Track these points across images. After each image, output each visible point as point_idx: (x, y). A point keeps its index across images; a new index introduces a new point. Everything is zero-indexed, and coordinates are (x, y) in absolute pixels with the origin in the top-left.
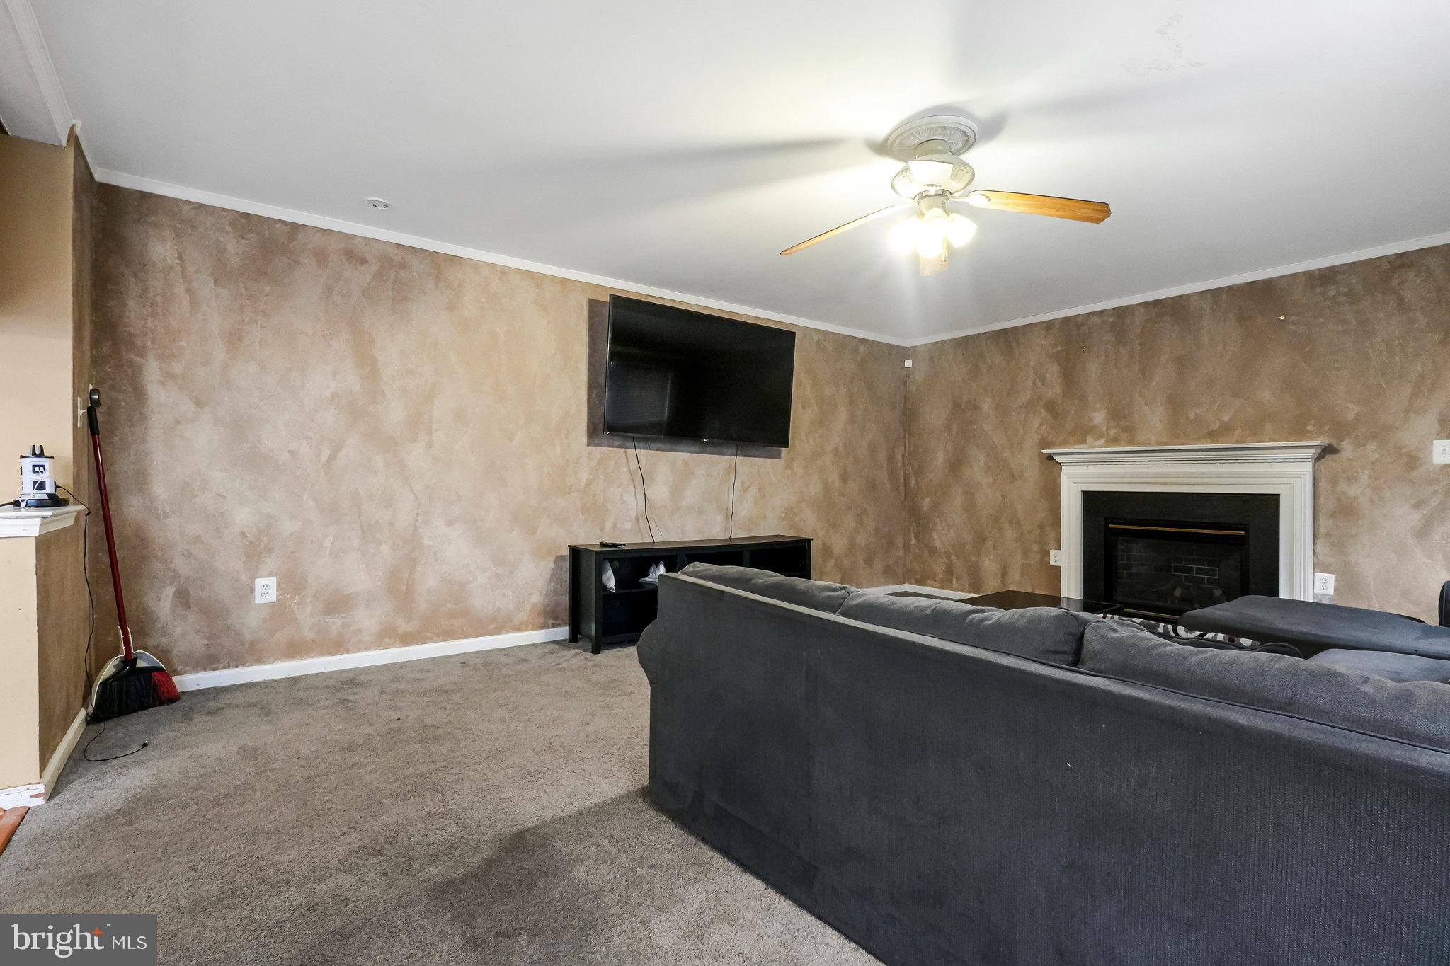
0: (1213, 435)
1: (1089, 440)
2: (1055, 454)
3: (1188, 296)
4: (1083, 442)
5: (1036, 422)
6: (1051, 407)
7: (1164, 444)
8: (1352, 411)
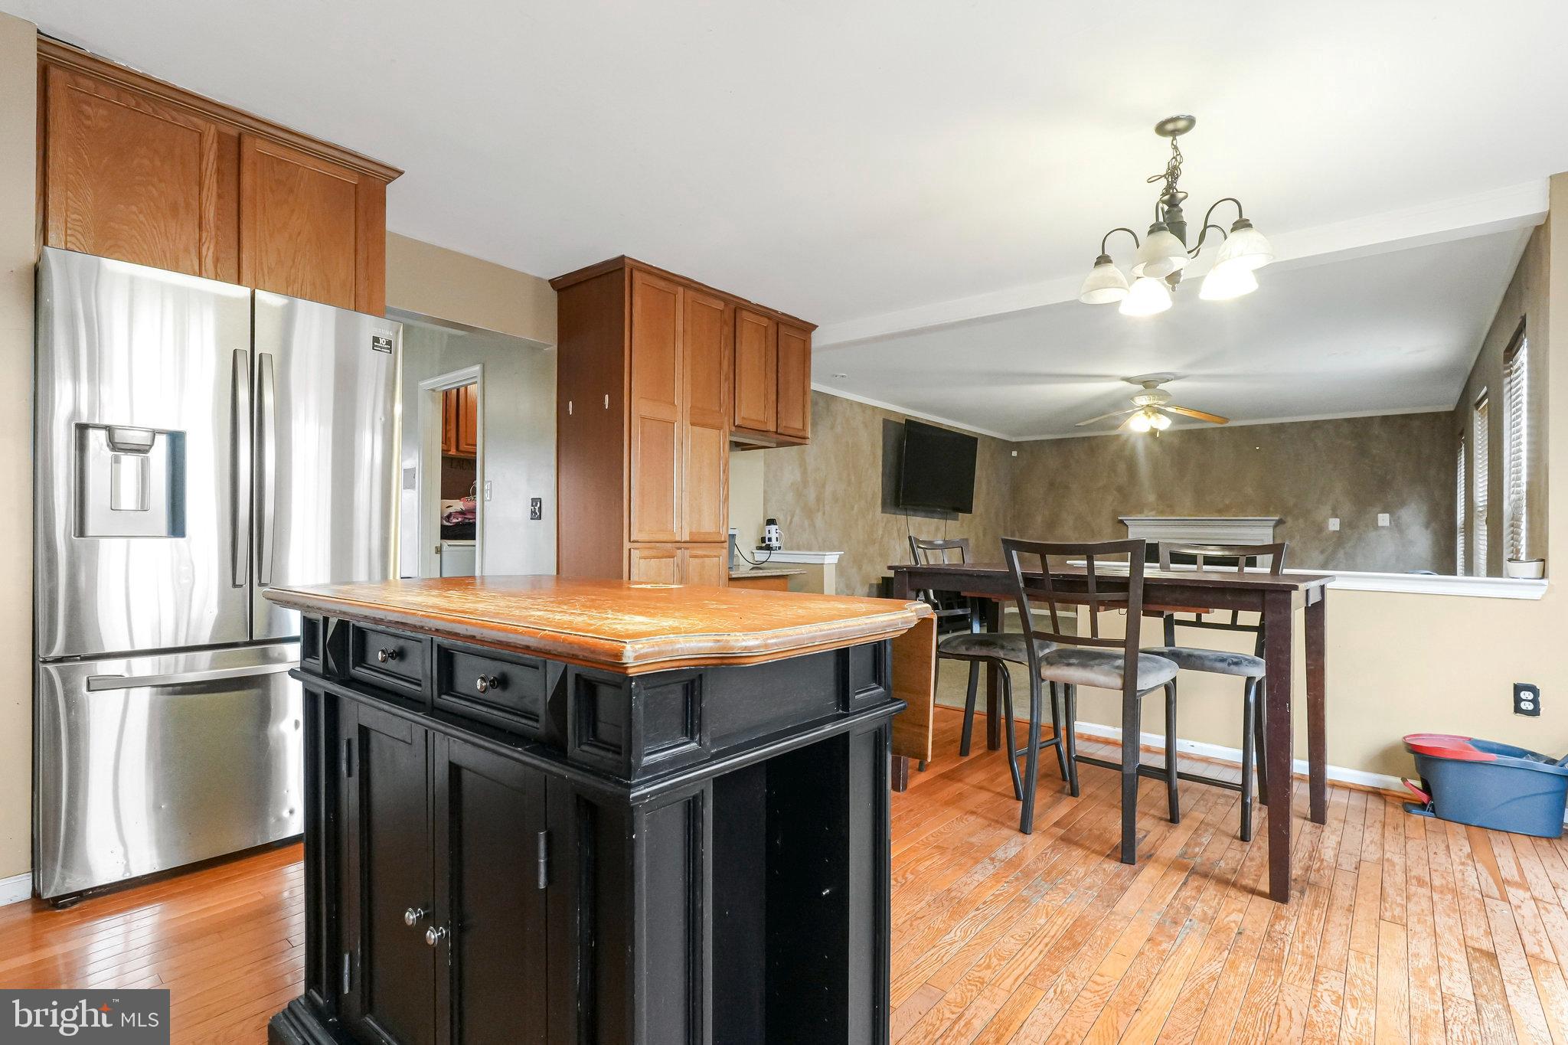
0: (1220, 512)
1: (1146, 512)
2: (1126, 520)
3: (1206, 429)
4: (1141, 512)
5: (1110, 498)
6: (1120, 489)
7: (1191, 516)
8: (1291, 501)
